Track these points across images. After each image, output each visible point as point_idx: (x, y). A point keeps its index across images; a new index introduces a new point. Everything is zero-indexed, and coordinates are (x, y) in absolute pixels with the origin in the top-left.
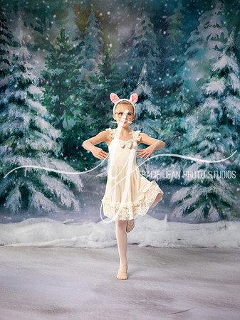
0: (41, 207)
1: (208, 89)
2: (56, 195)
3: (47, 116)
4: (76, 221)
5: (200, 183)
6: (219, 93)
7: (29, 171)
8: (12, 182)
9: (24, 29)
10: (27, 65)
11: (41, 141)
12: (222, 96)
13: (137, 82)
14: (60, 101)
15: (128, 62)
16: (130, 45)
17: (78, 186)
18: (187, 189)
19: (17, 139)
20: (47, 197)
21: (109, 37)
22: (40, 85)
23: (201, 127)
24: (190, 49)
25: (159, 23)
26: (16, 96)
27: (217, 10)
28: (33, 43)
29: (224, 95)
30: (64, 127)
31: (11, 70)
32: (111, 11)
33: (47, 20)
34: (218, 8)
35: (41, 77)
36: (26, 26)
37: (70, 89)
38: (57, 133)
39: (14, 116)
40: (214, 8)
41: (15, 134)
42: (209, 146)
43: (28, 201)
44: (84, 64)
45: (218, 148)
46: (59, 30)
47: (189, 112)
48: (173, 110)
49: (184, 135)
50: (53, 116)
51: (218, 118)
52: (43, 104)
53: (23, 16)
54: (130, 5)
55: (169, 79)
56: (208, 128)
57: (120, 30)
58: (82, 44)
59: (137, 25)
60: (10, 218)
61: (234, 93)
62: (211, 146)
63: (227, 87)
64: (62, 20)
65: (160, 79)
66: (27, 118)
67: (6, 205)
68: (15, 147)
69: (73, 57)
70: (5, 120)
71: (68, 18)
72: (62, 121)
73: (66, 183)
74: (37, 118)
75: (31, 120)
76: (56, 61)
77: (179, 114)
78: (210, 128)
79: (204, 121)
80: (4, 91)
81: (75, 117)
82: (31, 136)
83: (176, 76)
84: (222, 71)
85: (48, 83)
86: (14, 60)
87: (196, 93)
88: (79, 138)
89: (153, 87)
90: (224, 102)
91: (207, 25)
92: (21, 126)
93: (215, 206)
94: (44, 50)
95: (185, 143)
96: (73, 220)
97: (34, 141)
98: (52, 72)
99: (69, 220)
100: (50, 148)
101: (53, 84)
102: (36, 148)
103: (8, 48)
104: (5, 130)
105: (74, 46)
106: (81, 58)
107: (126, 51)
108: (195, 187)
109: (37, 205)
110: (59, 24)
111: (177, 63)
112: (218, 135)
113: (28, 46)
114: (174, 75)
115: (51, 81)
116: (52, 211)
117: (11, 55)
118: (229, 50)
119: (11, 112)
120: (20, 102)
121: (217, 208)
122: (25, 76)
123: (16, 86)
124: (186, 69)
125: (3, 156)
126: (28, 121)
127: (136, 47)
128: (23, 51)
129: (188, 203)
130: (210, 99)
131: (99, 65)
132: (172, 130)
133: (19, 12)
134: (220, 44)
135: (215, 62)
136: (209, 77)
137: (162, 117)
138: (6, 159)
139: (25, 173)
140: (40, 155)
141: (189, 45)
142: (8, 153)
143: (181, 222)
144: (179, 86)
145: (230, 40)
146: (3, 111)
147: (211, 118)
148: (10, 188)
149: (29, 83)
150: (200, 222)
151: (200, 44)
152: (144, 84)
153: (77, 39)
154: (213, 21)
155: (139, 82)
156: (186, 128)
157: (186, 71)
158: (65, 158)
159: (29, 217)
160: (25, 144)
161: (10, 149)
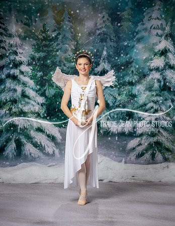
0: (30, 154)
1: (152, 65)
2: (42, 145)
3: (34, 87)
4: (56, 165)
5: (148, 134)
6: (160, 68)
7: (22, 128)
8: (9, 136)
9: (16, 25)
10: (19, 50)
11: (30, 106)
12: (162, 70)
13: (100, 61)
14: (43, 76)
15: (93, 46)
16: (94, 34)
17: (58, 138)
18: (139, 139)
19: (13, 104)
20: (35, 147)
21: (78, 28)
22: (29, 65)
23: (148, 93)
24: (139, 36)
25: (115, 18)
26: (11, 73)
27: (157, 7)
28: (23, 34)
29: (164, 69)
30: (47, 95)
31: (8, 54)
32: (80, 9)
33: (33, 17)
34: (158, 6)
35: (29, 59)
36: (18, 22)
37: (51, 67)
38: (41, 100)
39: (10, 88)
40: (155, 6)
41: (11, 101)
42: (154, 106)
43: (21, 150)
44: (61, 49)
45: (161, 108)
46: (42, 25)
47: (139, 82)
48: (127, 81)
49: (135, 99)
50: (38, 87)
51: (160, 86)
52: (31, 79)
53: (15, 15)
54: (93, 5)
55: (123, 58)
56: (153, 93)
57: (86, 24)
58: (59, 34)
59: (99, 19)
60: (8, 163)
61: (171, 67)
62: (155, 107)
63: (166, 63)
64: (44, 17)
65: (116, 58)
66: (19, 89)
67: (5, 153)
68: (11, 111)
69: (53, 44)
70: (3, 91)
71: (48, 15)
72: (45, 90)
73: (49, 136)
74: (27, 88)
75: (23, 90)
76: (40, 47)
77: (131, 84)
78: (154, 93)
79: (150, 88)
80: (2, 70)
81: (54, 87)
82: (23, 102)
83: (128, 56)
84: (162, 52)
85: (34, 63)
86: (9, 47)
87: (143, 68)
88: (58, 103)
89: (112, 65)
90: (164, 74)
91: (150, 18)
92: (15, 95)
93: (160, 151)
94: (31, 40)
95: (136, 105)
96: (54, 164)
97: (25, 106)
98: (37, 55)
99: (52, 164)
100: (37, 111)
101: (38, 64)
102: (27, 111)
103: (5, 38)
104: (3, 98)
105: (53, 36)
106: (58, 45)
107: (91, 38)
108: (144, 137)
109: (27, 153)
110: (42, 20)
111: (128, 46)
112: (160, 99)
113: (19, 36)
114: (127, 55)
115: (37, 61)
116: (39, 157)
117: (7, 44)
118: (166, 36)
119: (8, 85)
120: (14, 78)
121: (161, 153)
122: (18, 58)
123: (11, 66)
124: (135, 50)
125: (2, 117)
126: (20, 91)
127: (98, 35)
128: (16, 40)
129: (140, 149)
130: (154, 72)
131: (72, 49)
132: (126, 95)
133: (13, 12)
134: (160, 32)
135: (157, 45)
136: (153, 56)
137: (118, 86)
138: (4, 120)
139: (19, 129)
140: (29, 116)
141: (137, 33)
142: (6, 115)
143: (135, 164)
144: (131, 63)
145: (168, 29)
146: (2, 84)
147: (155, 86)
148: (8, 140)
149: (21, 63)
150: (149, 164)
151: (145, 32)
152: (105, 62)
153: (55, 31)
154: (154, 15)
155: (101, 61)
156: (137, 94)
157: (136, 52)
158: (48, 118)
159: (22, 162)
160: (18, 108)
161: (7, 112)
